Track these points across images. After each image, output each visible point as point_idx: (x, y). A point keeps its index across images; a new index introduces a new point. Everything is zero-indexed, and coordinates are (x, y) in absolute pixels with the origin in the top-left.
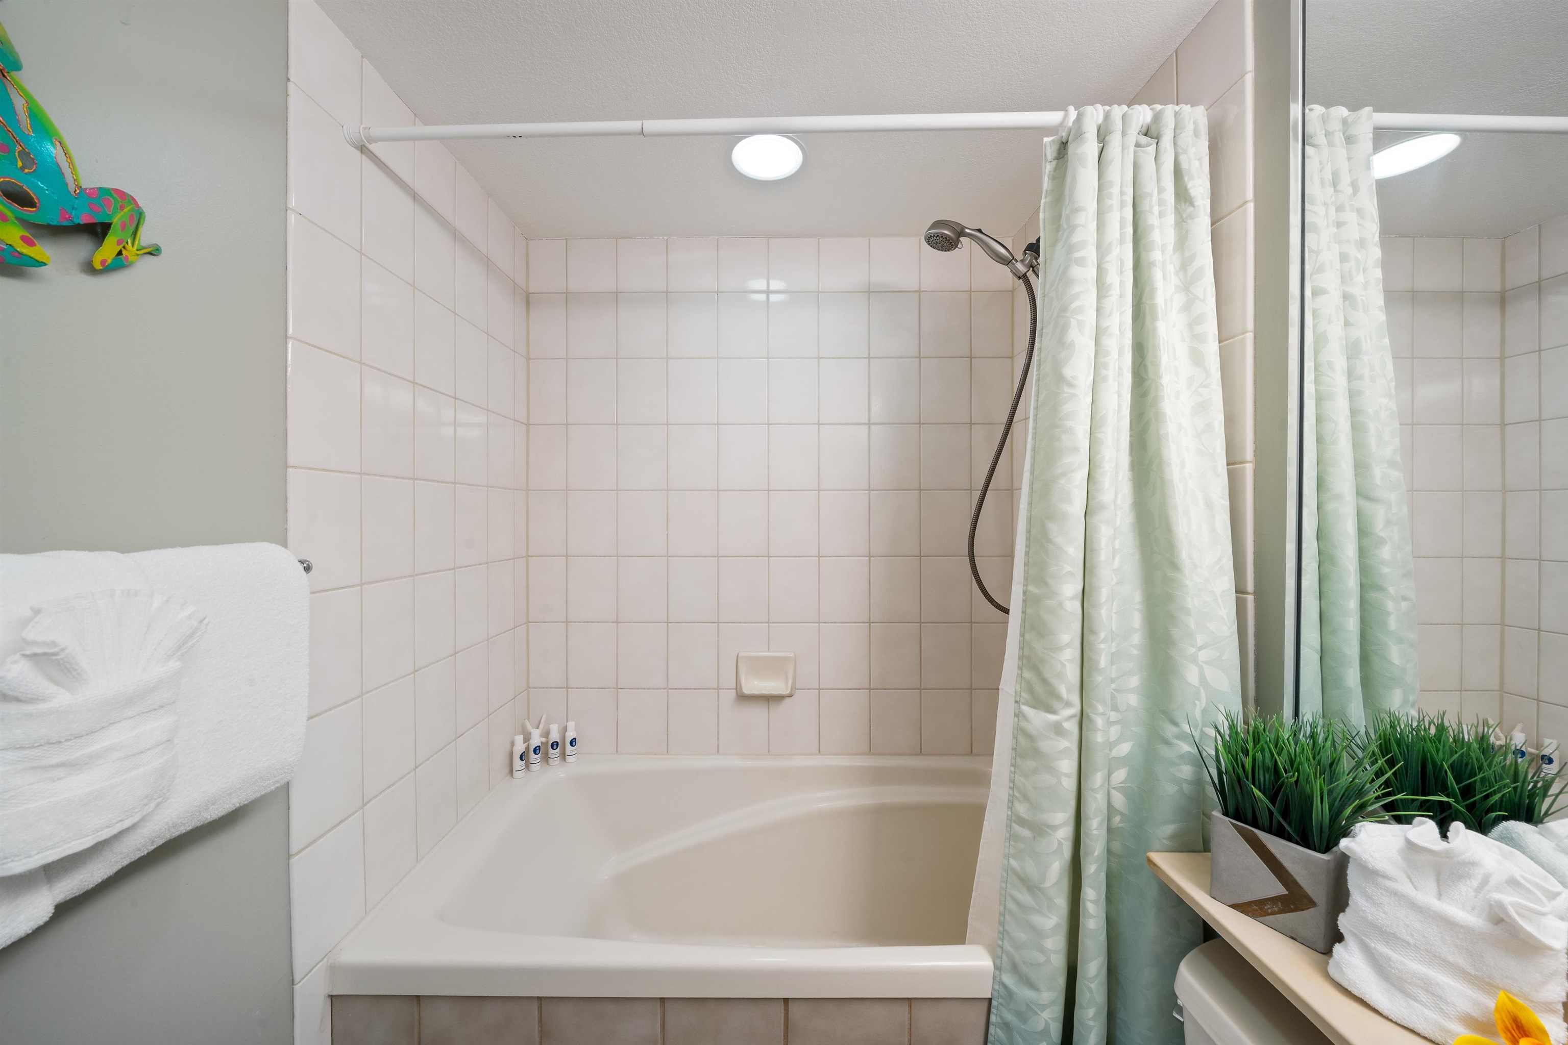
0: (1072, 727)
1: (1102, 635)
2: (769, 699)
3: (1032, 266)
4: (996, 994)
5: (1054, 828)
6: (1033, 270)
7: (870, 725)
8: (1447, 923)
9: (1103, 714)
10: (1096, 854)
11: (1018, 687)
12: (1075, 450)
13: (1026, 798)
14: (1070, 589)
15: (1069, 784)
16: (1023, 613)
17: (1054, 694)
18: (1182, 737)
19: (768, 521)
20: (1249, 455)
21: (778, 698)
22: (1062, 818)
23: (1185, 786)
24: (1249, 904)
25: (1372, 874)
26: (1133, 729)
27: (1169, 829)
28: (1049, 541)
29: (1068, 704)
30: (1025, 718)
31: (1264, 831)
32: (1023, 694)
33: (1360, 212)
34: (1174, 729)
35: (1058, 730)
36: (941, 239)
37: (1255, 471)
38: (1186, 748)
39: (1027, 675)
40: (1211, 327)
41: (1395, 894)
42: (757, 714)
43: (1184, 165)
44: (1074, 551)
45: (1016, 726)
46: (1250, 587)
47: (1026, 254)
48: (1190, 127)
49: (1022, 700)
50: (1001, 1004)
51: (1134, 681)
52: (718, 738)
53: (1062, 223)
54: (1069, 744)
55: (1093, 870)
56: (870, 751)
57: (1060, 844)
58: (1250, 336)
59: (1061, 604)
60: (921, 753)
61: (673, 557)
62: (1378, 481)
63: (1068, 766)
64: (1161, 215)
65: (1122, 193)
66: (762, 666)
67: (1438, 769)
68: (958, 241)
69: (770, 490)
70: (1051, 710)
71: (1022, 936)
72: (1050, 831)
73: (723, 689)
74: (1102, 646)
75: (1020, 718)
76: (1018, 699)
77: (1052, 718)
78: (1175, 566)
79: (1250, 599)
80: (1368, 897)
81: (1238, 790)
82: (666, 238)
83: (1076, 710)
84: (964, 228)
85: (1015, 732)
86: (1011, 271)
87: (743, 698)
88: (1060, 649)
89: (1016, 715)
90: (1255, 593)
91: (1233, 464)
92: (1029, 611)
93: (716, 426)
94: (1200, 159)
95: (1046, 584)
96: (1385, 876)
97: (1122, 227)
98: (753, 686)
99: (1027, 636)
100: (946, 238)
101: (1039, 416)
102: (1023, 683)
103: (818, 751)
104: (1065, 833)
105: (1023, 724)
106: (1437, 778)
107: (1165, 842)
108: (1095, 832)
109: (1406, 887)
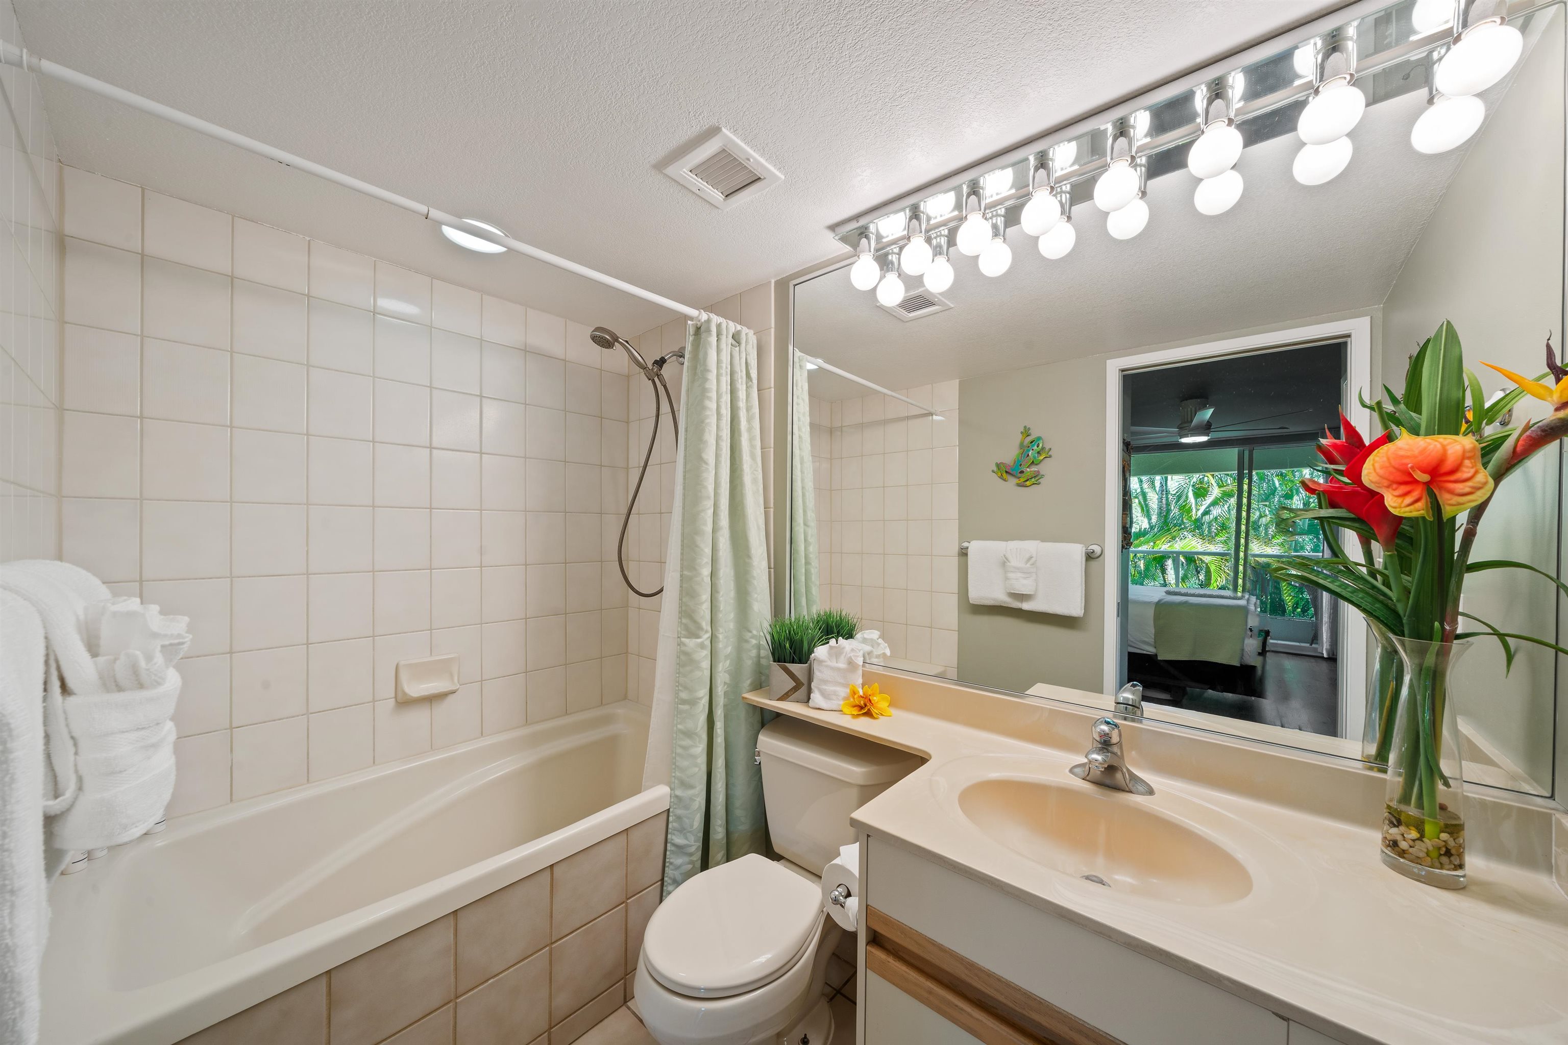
0: (708, 643)
1: (721, 593)
2: (431, 700)
3: (657, 374)
4: (672, 804)
5: (701, 698)
6: (658, 377)
7: (527, 701)
8: (838, 669)
9: (722, 633)
10: (721, 704)
11: (679, 629)
12: (709, 498)
13: (686, 688)
14: (706, 572)
15: (707, 673)
16: (680, 587)
17: (700, 628)
18: (754, 637)
19: (431, 536)
20: (772, 505)
21: (441, 697)
22: (703, 693)
23: (754, 659)
24: (783, 696)
25: (821, 662)
26: (731, 640)
27: (749, 682)
28: (697, 546)
29: (707, 632)
30: (684, 645)
31: (788, 663)
32: (683, 632)
33: (803, 400)
34: (750, 634)
35: (702, 646)
36: (604, 341)
37: (774, 512)
38: (754, 642)
39: (684, 621)
40: (758, 443)
41: (827, 666)
42: (419, 717)
43: (749, 361)
44: (708, 551)
45: (679, 651)
46: (772, 566)
47: (654, 366)
48: (751, 343)
49: (682, 635)
50: (675, 808)
51: (732, 616)
52: (374, 750)
53: (697, 371)
54: (706, 653)
55: (719, 713)
56: (527, 722)
57: (704, 705)
58: (772, 450)
59: (703, 580)
60: (566, 713)
61: (314, 574)
62: (809, 518)
63: (706, 664)
64: (742, 384)
65: (726, 368)
66: (424, 670)
67: (832, 627)
68: (613, 345)
69: (433, 509)
70: (698, 637)
71: (685, 763)
72: (699, 701)
73: (380, 700)
74: (721, 599)
75: (681, 646)
76: (679, 636)
77: (699, 640)
78: (749, 556)
79: (772, 570)
80: (820, 671)
81: (779, 648)
82: (308, 239)
83: (709, 635)
84: (618, 337)
85: (679, 654)
86: (645, 373)
87: (404, 703)
88: (702, 603)
89: (679, 645)
90: (774, 568)
91: (766, 508)
92: (684, 585)
93: (371, 444)
94: (754, 359)
95: (695, 569)
96: (825, 662)
97: (727, 385)
98: (415, 689)
99: (684, 600)
100: (608, 341)
101: (686, 477)
102: (682, 626)
103: (481, 735)
104: (705, 701)
105: (683, 648)
106: (831, 630)
107: (747, 688)
108: (720, 693)
109: (829, 663)
